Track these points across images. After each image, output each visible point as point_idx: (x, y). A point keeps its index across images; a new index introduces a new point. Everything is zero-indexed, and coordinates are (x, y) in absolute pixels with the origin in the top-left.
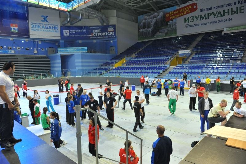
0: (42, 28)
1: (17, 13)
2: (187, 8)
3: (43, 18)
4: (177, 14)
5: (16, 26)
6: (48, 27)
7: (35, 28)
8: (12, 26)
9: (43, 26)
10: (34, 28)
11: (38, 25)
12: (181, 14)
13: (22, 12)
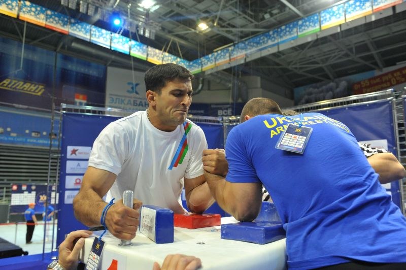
0: (128, 104)
1: (89, 75)
2: (398, 73)
3: (131, 86)
4: (377, 84)
5: (84, 99)
6: (138, 103)
7: (115, 103)
8: (78, 98)
9: (130, 101)
10: (113, 104)
11: (121, 98)
12: (385, 85)
13: (97, 75)
